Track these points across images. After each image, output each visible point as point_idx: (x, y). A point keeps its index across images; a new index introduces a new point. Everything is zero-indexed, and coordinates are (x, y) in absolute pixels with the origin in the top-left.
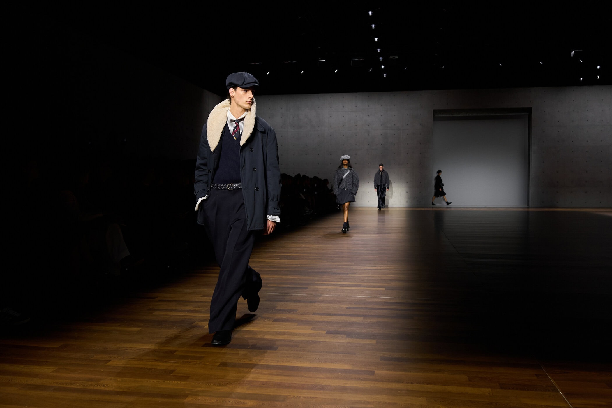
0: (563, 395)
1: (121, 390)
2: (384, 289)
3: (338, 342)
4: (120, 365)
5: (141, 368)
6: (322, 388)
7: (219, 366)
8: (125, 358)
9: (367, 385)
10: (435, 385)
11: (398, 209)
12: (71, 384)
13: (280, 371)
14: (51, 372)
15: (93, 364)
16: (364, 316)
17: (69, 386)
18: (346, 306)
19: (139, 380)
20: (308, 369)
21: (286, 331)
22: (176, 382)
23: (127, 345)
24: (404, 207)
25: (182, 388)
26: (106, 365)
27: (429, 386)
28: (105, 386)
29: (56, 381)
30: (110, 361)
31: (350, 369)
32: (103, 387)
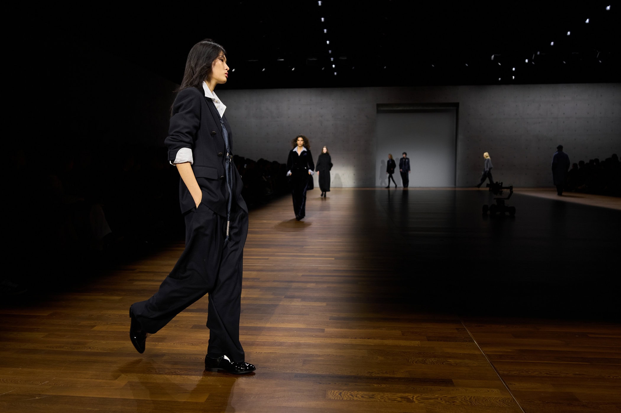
1: (105, 352)
2: (333, 259)
3: (294, 305)
4: (104, 330)
5: (123, 332)
6: (281, 344)
7: (192, 328)
8: (109, 323)
9: (318, 341)
10: (374, 339)
11: (347, 189)
12: (60, 347)
13: (245, 331)
14: (42, 338)
15: (80, 329)
16: (316, 282)
17: (59, 349)
18: (301, 274)
20: (269, 329)
22: (154, 343)
23: (110, 312)
24: (352, 188)
25: (159, 348)
26: (92, 330)
27: (370, 340)
28: (92, 348)
29: (47, 345)
30: (94, 326)
31: (304, 328)
32: (90, 350)
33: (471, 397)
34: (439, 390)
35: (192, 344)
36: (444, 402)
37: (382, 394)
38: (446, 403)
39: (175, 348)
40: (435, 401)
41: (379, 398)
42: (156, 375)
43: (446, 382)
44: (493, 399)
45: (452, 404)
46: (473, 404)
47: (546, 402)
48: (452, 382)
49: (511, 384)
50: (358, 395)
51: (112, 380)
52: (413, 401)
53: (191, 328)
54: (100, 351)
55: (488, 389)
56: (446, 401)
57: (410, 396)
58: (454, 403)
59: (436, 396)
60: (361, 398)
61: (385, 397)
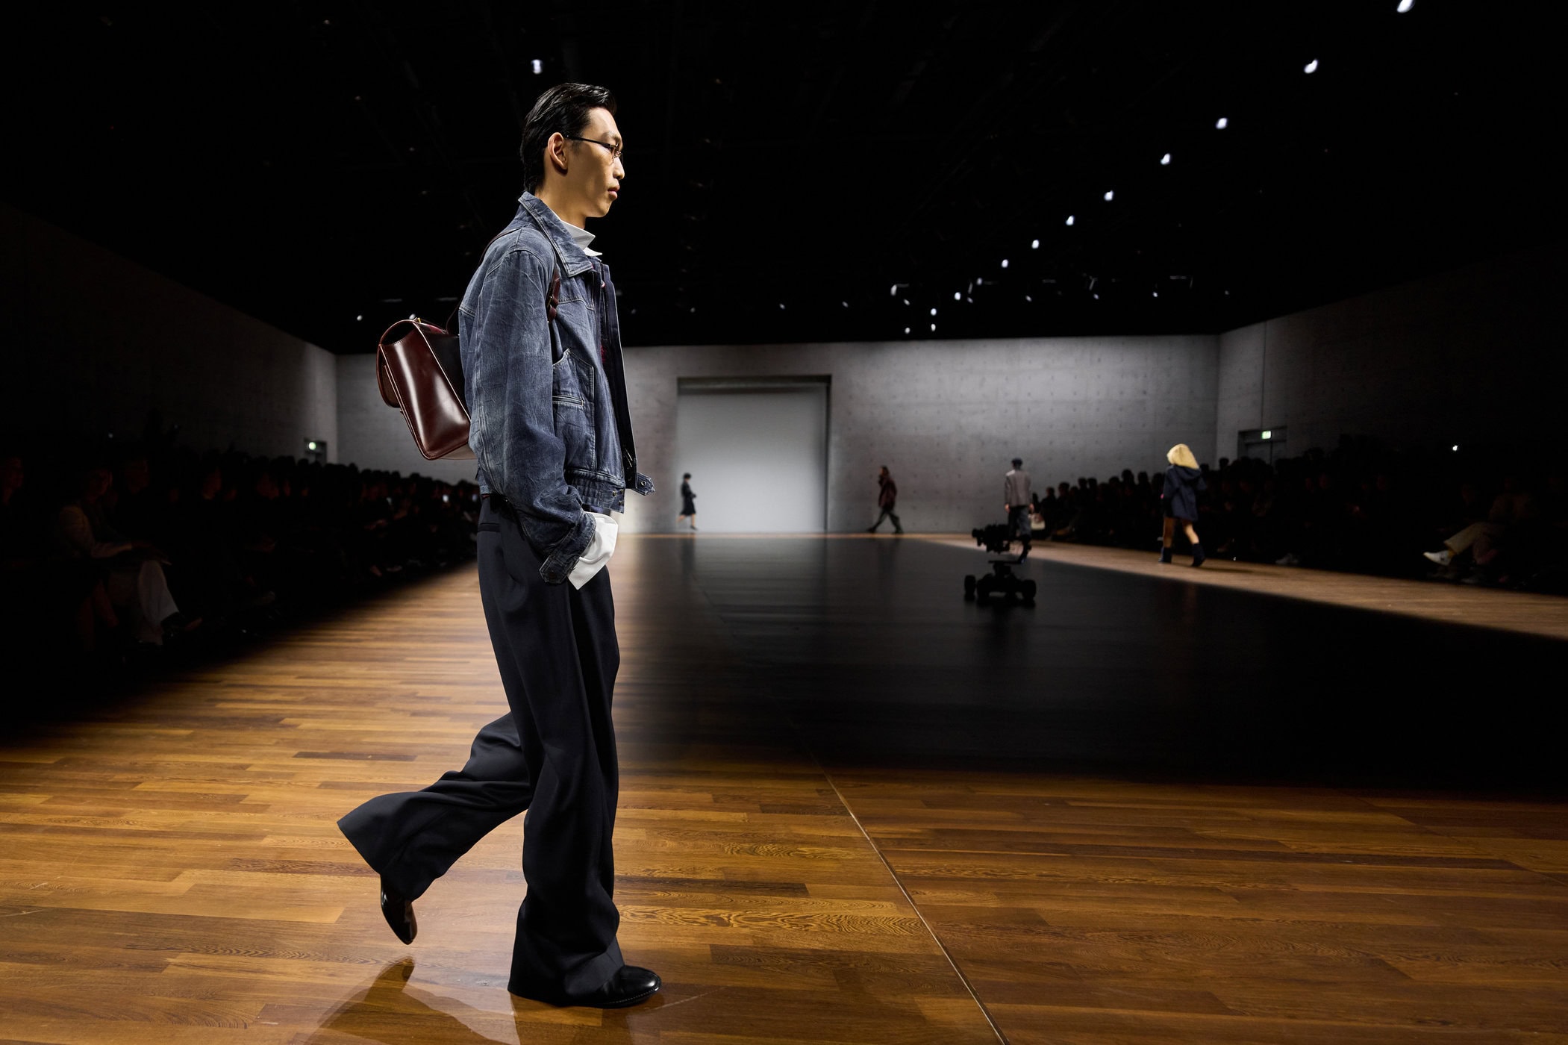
0: (856, 820)
1: (156, 829)
4: (156, 790)
5: (192, 794)
7: (320, 787)
10: (661, 809)
12: (73, 821)
17: (71, 825)
19: (187, 812)
21: (431, 730)
25: (256, 823)
26: (134, 789)
27: (652, 811)
28: (131, 823)
29: (49, 817)
32: (127, 826)
33: (841, 917)
34: (779, 904)
35: (319, 817)
36: (789, 926)
37: (670, 910)
38: (791, 927)
39: (286, 824)
40: (771, 924)
41: (665, 918)
42: (247, 873)
43: (794, 888)
44: (883, 920)
45: (803, 929)
46: (843, 930)
47: (984, 926)
48: (805, 888)
49: (917, 893)
50: (625, 912)
51: (165, 881)
52: (728, 924)
53: (317, 788)
54: (147, 829)
55: (874, 902)
56: (791, 924)
57: (723, 914)
58: (807, 928)
59: (774, 914)
60: (631, 918)
61: (677, 916)
